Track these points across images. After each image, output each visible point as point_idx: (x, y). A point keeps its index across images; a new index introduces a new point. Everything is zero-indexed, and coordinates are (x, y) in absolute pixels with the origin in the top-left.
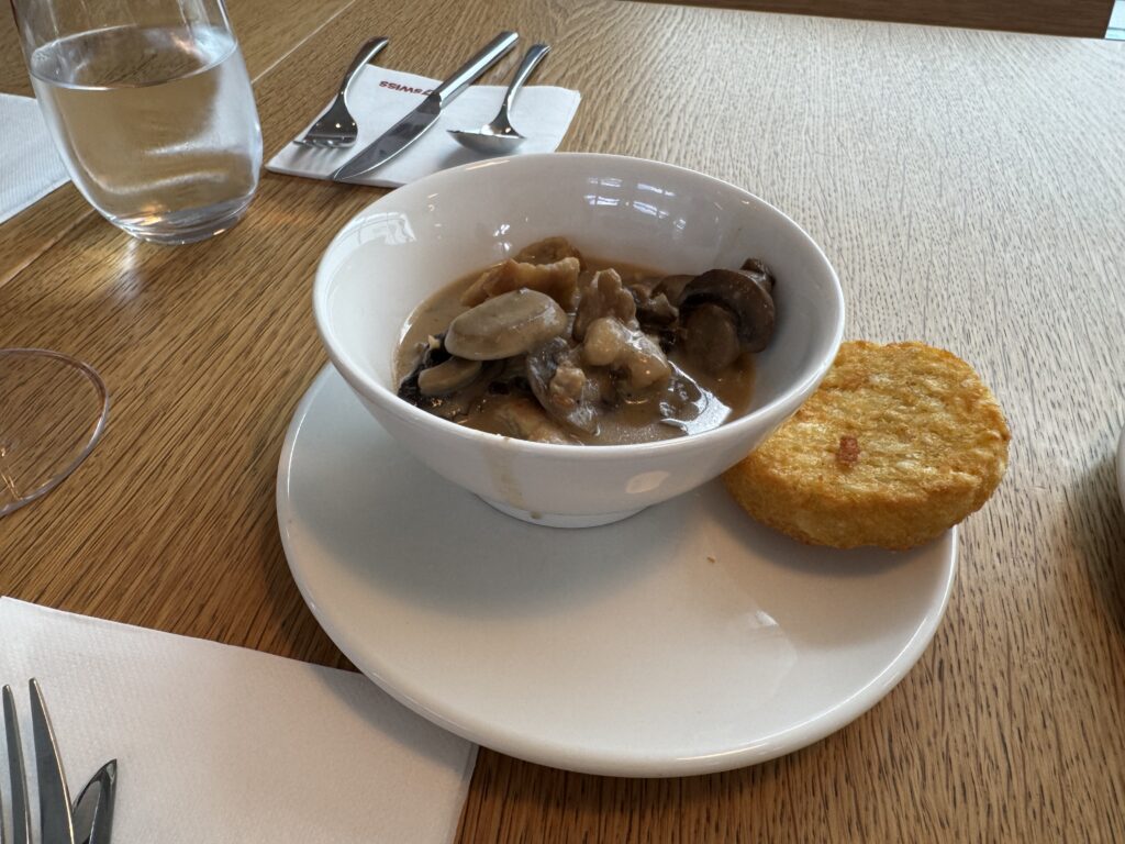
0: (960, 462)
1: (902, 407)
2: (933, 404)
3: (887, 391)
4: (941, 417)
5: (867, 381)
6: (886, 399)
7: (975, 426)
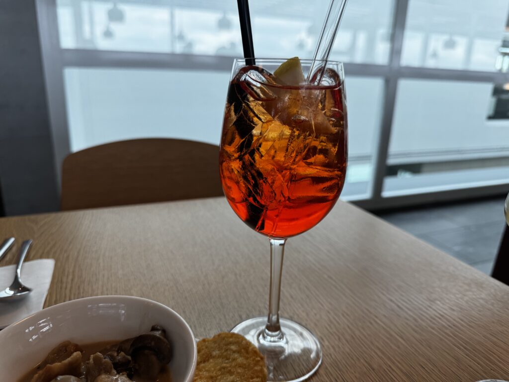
0: (252, 375)
1: (227, 361)
2: (236, 355)
3: (219, 357)
4: (240, 360)
5: (211, 355)
6: (220, 360)
7: (252, 359)
